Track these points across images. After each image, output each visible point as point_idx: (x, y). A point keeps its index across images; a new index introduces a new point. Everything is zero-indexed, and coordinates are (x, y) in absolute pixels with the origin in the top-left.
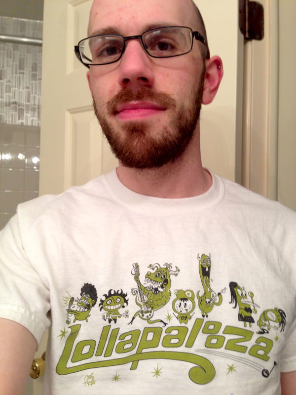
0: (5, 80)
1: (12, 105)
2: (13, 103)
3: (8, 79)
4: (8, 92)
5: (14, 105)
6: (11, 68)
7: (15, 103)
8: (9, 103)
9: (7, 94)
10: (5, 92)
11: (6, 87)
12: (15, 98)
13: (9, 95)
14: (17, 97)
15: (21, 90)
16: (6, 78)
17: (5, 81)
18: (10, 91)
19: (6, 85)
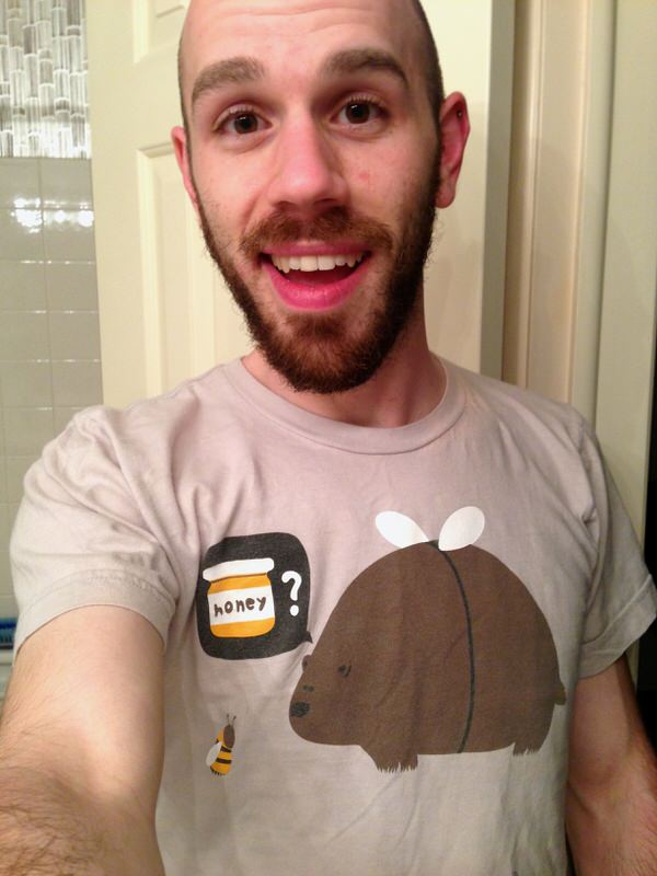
0: (39, 51)
1: (57, 112)
2: (59, 108)
3: (45, 49)
4: (47, 81)
5: (63, 111)
6: (50, 23)
7: (64, 106)
8: (52, 108)
9: (46, 85)
10: (39, 81)
11: (42, 70)
12: (62, 95)
13: (49, 88)
14: (67, 90)
15: (75, 73)
16: (40, 47)
17: (38, 56)
18: (50, 80)
19: (41, 65)
